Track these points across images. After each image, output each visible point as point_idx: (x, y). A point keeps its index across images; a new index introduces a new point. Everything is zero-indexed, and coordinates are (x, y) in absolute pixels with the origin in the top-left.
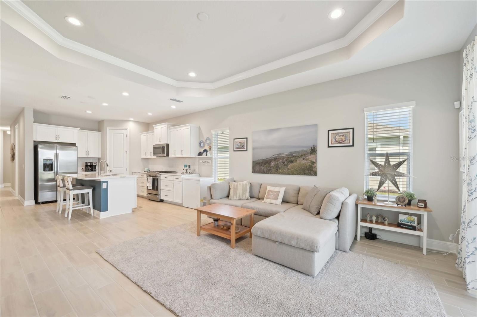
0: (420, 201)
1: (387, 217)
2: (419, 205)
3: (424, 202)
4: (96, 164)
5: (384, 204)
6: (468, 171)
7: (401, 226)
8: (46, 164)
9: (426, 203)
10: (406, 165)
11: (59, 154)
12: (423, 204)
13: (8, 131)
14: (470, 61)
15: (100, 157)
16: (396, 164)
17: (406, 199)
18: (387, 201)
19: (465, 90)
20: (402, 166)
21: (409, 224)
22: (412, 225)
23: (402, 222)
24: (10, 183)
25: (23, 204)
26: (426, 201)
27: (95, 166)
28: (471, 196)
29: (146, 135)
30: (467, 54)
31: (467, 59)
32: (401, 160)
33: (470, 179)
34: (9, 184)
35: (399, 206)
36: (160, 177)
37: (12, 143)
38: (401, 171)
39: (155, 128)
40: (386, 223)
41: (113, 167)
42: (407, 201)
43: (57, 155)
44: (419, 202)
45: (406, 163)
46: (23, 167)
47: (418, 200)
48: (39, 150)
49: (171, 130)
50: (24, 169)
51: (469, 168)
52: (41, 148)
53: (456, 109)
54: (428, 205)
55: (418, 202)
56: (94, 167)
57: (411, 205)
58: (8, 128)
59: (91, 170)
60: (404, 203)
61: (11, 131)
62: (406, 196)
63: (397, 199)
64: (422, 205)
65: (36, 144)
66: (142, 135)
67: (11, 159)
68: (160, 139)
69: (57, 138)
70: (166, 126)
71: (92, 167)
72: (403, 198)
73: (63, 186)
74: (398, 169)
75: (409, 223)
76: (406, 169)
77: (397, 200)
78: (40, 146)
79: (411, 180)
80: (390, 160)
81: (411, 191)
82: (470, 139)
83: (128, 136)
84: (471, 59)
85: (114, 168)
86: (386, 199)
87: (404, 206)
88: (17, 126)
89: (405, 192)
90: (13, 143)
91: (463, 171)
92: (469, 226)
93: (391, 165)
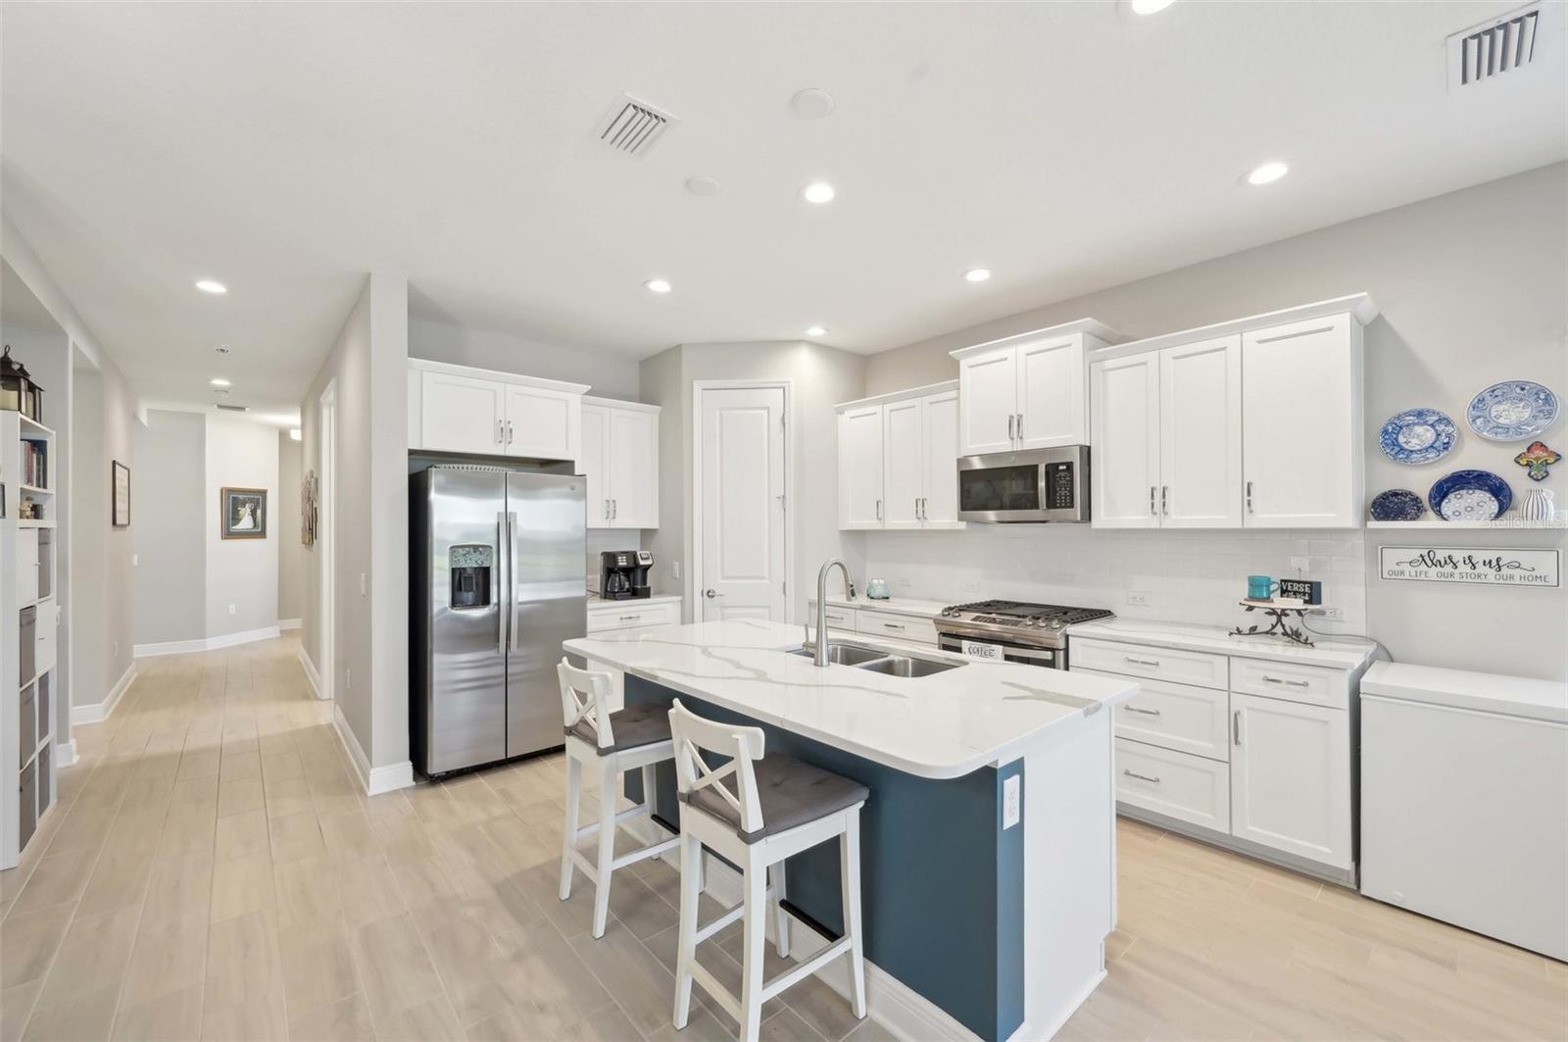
4: (649, 562)
8: (462, 570)
11: (515, 514)
13: (295, 428)
15: (653, 523)
24: (300, 620)
25: (365, 787)
27: (647, 568)
29: (877, 408)
34: (295, 624)
36: (1066, 650)
37: (307, 470)
39: (963, 364)
41: (724, 578)
43: (506, 523)
46: (363, 587)
48: (434, 497)
49: (1110, 364)
50: (367, 598)
52: (441, 490)
56: (639, 573)
58: (292, 419)
59: (628, 590)
61: (303, 427)
65: (420, 466)
66: (848, 413)
67: (303, 536)
68: (1015, 424)
69: (505, 432)
70: (1076, 339)
71: (631, 576)
73: (612, 743)
78: (436, 478)
83: (791, 421)
85: (728, 578)
88: (329, 396)
90: (312, 472)
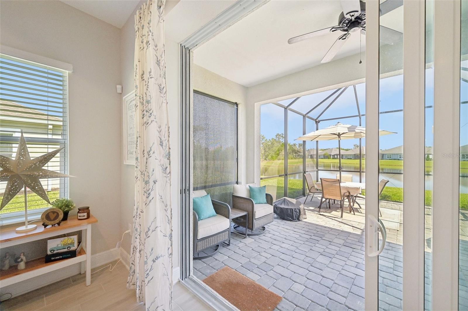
0: (81, 210)
1: (24, 255)
2: (80, 216)
3: (86, 210)
5: (18, 232)
6: (146, 166)
7: (53, 259)
9: (89, 210)
10: (59, 158)
12: (85, 214)
14: (146, 25)
16: (41, 157)
17: (60, 213)
18: (23, 224)
19: (138, 63)
20: (53, 159)
21: (66, 250)
22: (70, 250)
23: (54, 251)
26: (88, 208)
28: (149, 198)
30: (141, 18)
31: (141, 23)
32: (50, 150)
33: (147, 176)
35: (47, 227)
38: (50, 169)
40: (22, 265)
42: (61, 216)
44: (80, 212)
45: (58, 155)
47: (79, 209)
51: (146, 162)
53: (118, 93)
54: (91, 213)
55: (78, 212)
57: (68, 220)
60: (57, 221)
62: (60, 208)
63: (45, 217)
64: (84, 216)
72: (54, 212)
74: (46, 165)
75: (65, 248)
76: (58, 164)
77: (45, 219)
79: (68, 180)
80: (29, 150)
81: (68, 197)
82: (147, 125)
84: (148, 22)
86: (23, 219)
87: (56, 225)
89: (58, 200)
91: (136, 166)
92: (147, 236)
93: (32, 159)
